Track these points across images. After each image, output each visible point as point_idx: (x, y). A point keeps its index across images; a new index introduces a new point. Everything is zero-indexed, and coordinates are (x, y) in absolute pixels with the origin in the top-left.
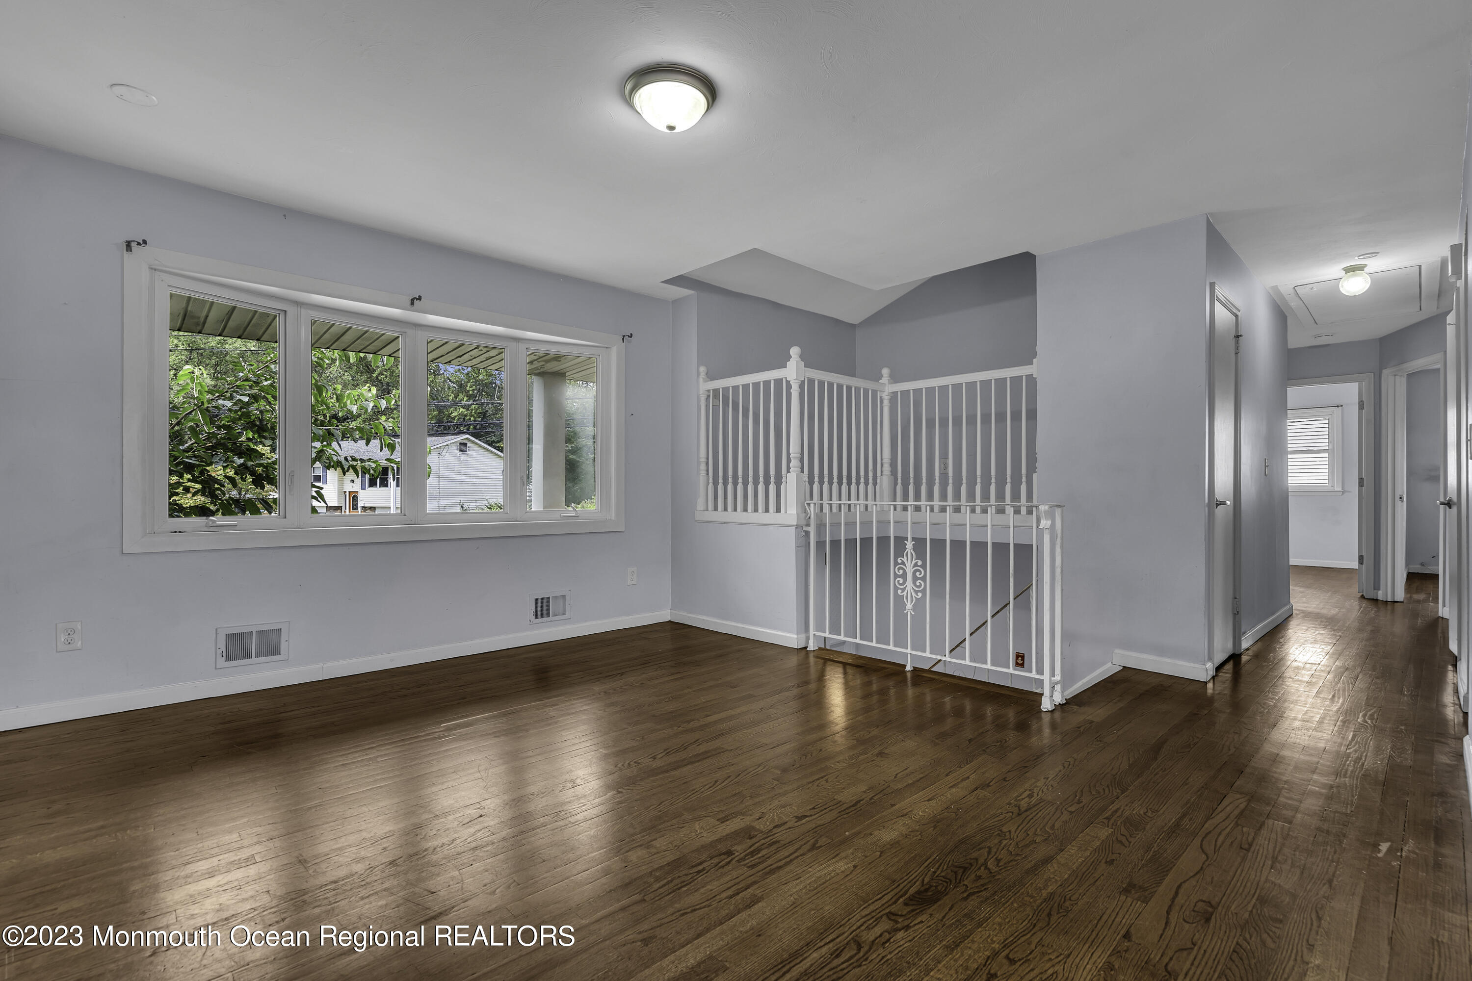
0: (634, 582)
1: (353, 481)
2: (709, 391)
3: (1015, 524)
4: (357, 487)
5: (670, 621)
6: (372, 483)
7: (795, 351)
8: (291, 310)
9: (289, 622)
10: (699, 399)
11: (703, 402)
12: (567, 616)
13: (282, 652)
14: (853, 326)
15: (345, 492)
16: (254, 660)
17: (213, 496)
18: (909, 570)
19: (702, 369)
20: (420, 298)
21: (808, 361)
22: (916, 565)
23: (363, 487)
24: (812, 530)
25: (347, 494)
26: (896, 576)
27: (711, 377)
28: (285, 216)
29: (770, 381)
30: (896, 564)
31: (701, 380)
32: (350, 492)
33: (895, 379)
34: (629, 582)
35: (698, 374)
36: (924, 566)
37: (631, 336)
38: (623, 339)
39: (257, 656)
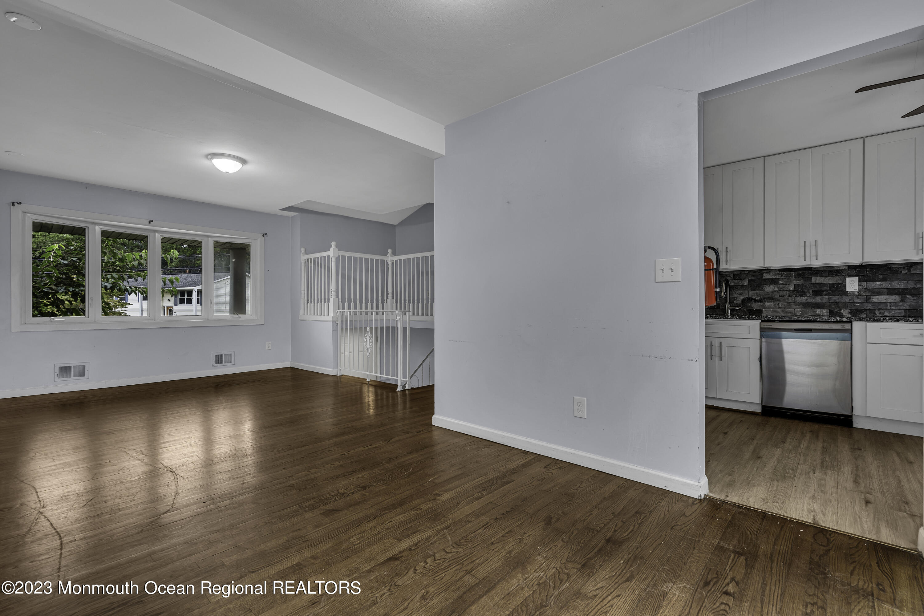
0: (270, 348)
1: (169, 300)
2: (305, 259)
3: (411, 319)
4: (172, 304)
5: (290, 367)
6: (182, 302)
7: (333, 244)
8: (91, 226)
9: (89, 362)
10: (301, 264)
11: (303, 264)
12: (233, 363)
13: (86, 375)
14: (394, 226)
15: (164, 307)
16: (72, 378)
17: (58, 307)
18: (368, 339)
19: (303, 250)
20: (152, 221)
21: (339, 247)
22: (370, 337)
23: (176, 304)
24: (339, 323)
25: (166, 308)
26: (364, 342)
27: (306, 253)
28: (86, 187)
29: (325, 256)
30: (364, 336)
31: (302, 254)
32: (167, 307)
33: (394, 254)
34: (267, 348)
35: (301, 251)
36: (372, 337)
37: (266, 234)
38: (263, 235)
39: (74, 377)
